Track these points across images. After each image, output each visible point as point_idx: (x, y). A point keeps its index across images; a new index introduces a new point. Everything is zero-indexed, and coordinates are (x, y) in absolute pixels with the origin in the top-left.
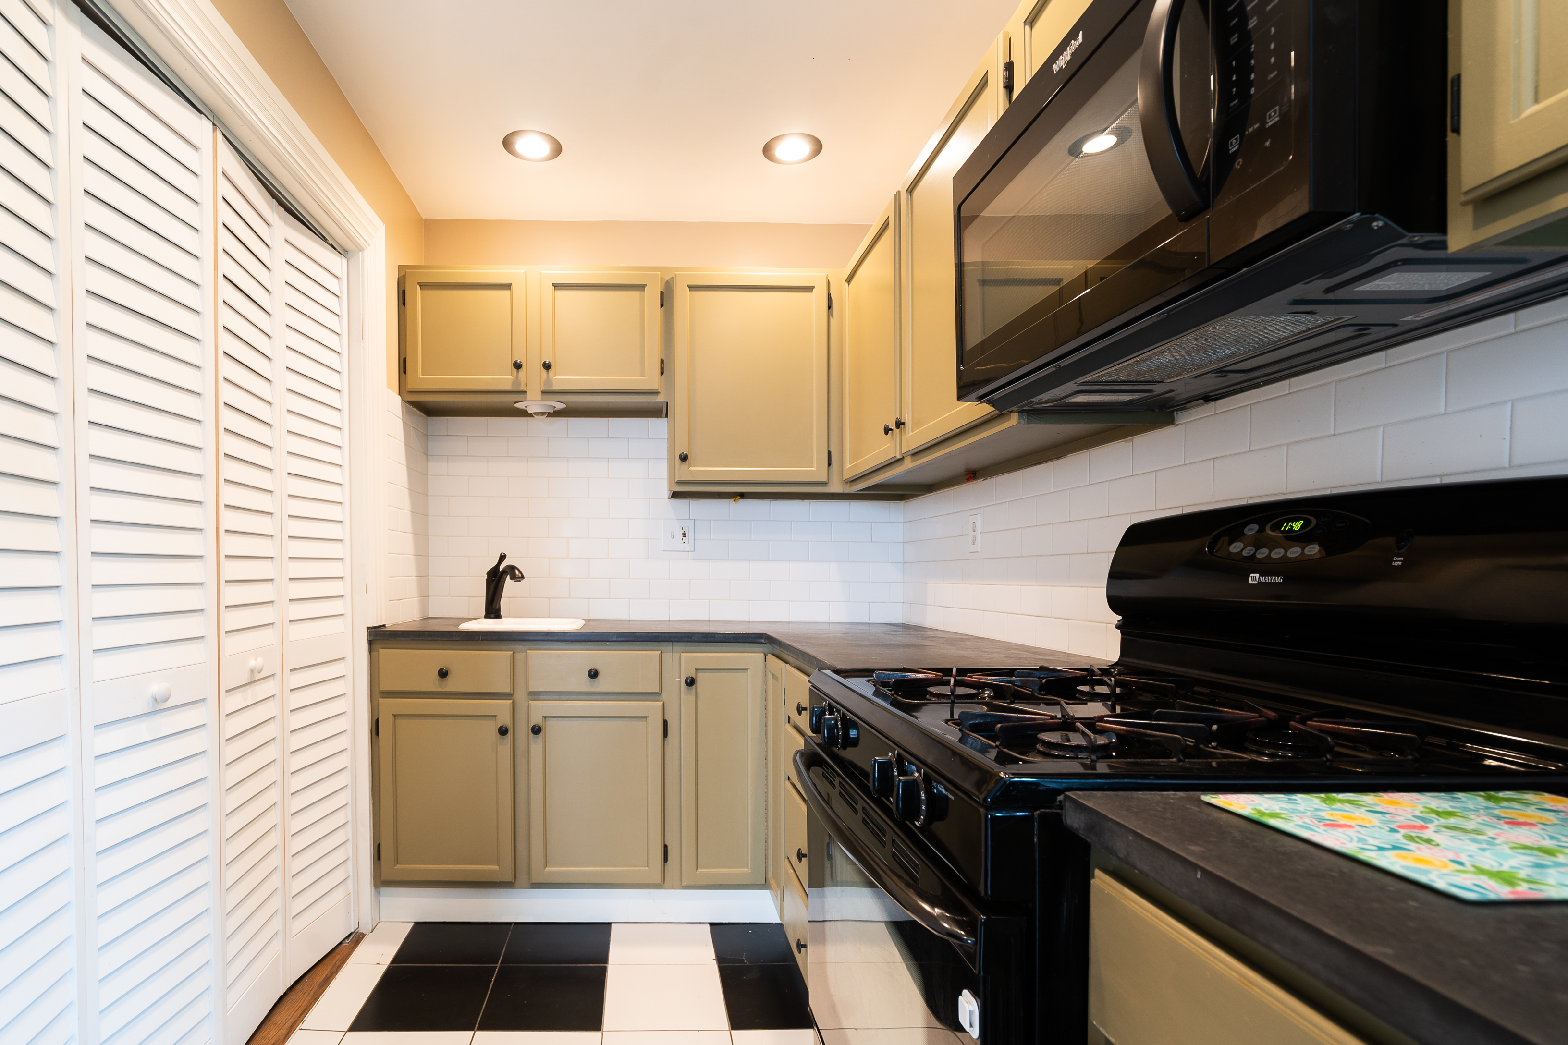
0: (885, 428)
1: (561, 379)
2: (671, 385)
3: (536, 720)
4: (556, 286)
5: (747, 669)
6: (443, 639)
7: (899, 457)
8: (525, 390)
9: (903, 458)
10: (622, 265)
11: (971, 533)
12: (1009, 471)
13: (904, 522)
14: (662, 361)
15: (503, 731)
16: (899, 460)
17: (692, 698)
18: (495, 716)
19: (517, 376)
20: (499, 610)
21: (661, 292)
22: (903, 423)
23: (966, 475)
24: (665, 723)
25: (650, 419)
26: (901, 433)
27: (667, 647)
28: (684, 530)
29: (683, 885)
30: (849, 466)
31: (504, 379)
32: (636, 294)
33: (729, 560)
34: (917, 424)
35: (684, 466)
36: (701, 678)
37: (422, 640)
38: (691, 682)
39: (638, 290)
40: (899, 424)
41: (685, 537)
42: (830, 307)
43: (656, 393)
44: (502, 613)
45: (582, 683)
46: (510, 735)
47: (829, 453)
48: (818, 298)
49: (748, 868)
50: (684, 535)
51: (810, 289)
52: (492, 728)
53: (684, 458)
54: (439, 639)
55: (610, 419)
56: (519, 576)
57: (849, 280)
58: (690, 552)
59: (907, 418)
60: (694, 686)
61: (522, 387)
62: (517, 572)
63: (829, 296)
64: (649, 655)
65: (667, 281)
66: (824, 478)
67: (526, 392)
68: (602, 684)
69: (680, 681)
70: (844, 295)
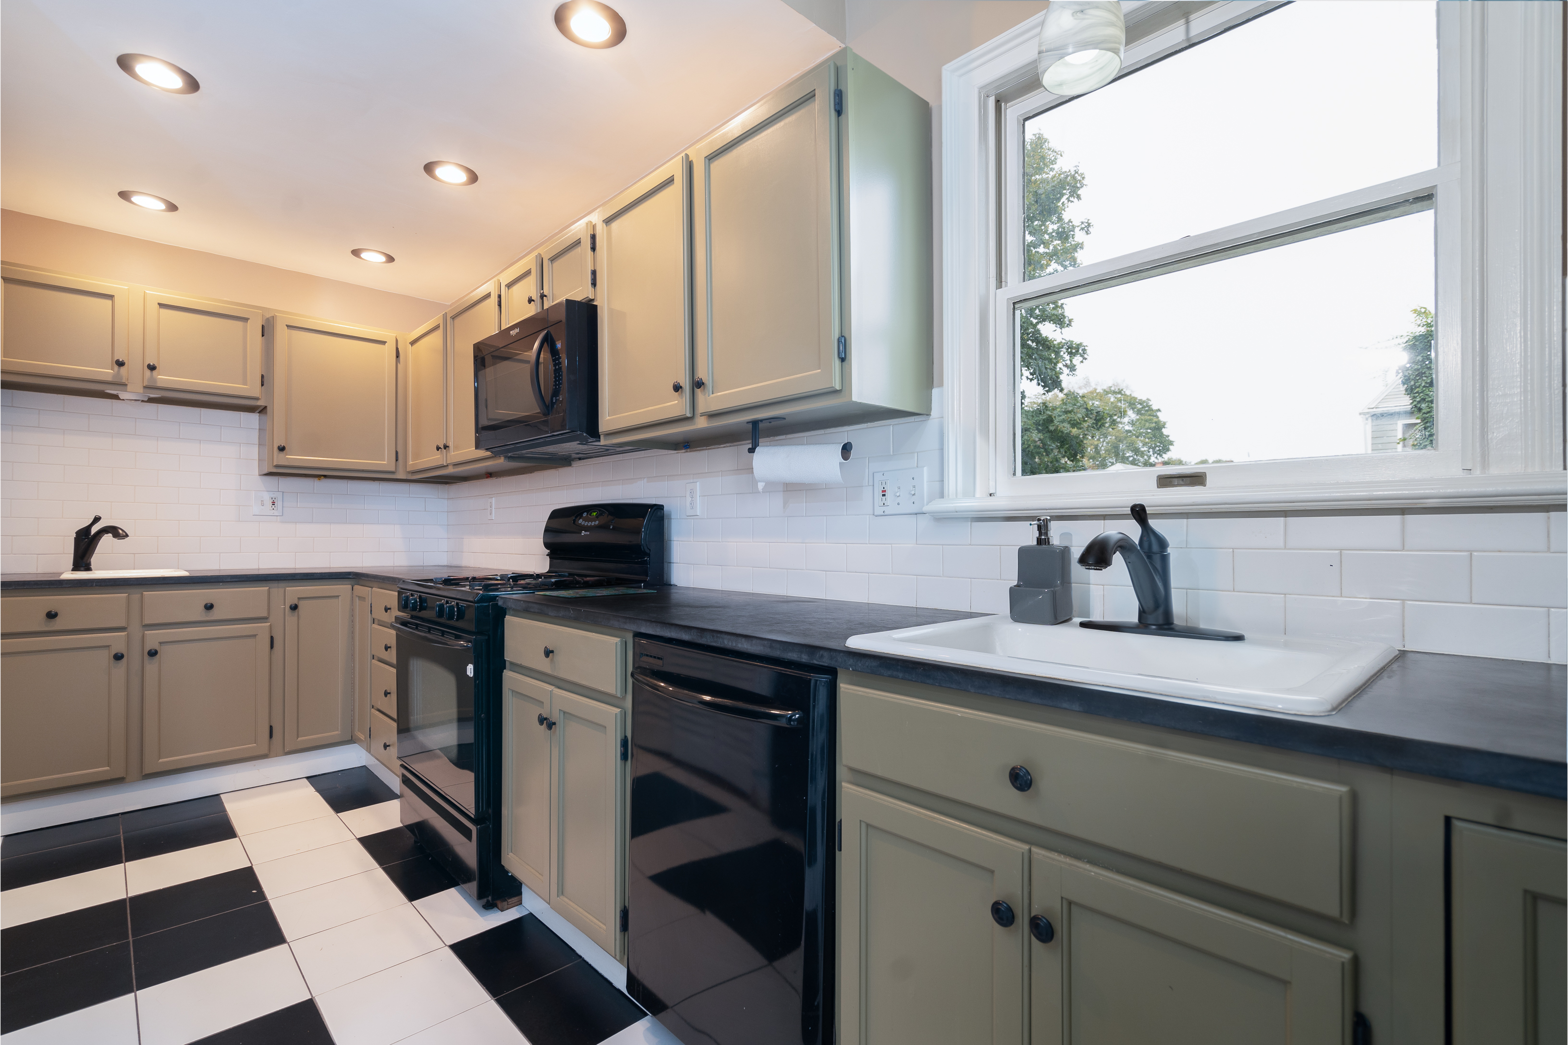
0: (437, 447)
1: (163, 378)
2: (270, 394)
3: (150, 645)
4: (161, 305)
5: (338, 596)
6: (51, 587)
7: (445, 464)
8: (127, 383)
9: (448, 465)
10: (225, 299)
11: (489, 509)
12: (509, 476)
13: (448, 499)
14: (262, 376)
15: (118, 657)
16: (445, 466)
17: (296, 618)
18: (108, 646)
19: (119, 371)
20: (89, 564)
21: (262, 325)
22: (448, 447)
23: (486, 474)
24: (272, 638)
25: (242, 413)
26: (446, 452)
27: (274, 584)
28: (274, 499)
29: (286, 751)
30: (411, 463)
31: (107, 372)
32: (240, 324)
33: (313, 522)
34: (456, 448)
35: (282, 454)
36: (301, 604)
37: (27, 588)
38: (294, 608)
39: (241, 321)
40: (446, 447)
41: (274, 505)
42: (398, 356)
43: (257, 399)
44: (92, 567)
45: (198, 614)
46: (124, 660)
47: (397, 453)
48: (390, 349)
49: (338, 731)
50: (273, 503)
51: (384, 343)
52: (105, 657)
53: (282, 449)
54: (47, 587)
55: (202, 409)
56: (123, 534)
57: (413, 343)
58: (278, 517)
59: (451, 444)
60: (296, 610)
61: (124, 381)
62: (120, 531)
63: (397, 349)
64: (261, 590)
65: (268, 318)
66: (393, 469)
67: (127, 385)
68: (215, 614)
69: (285, 608)
70: (409, 353)
